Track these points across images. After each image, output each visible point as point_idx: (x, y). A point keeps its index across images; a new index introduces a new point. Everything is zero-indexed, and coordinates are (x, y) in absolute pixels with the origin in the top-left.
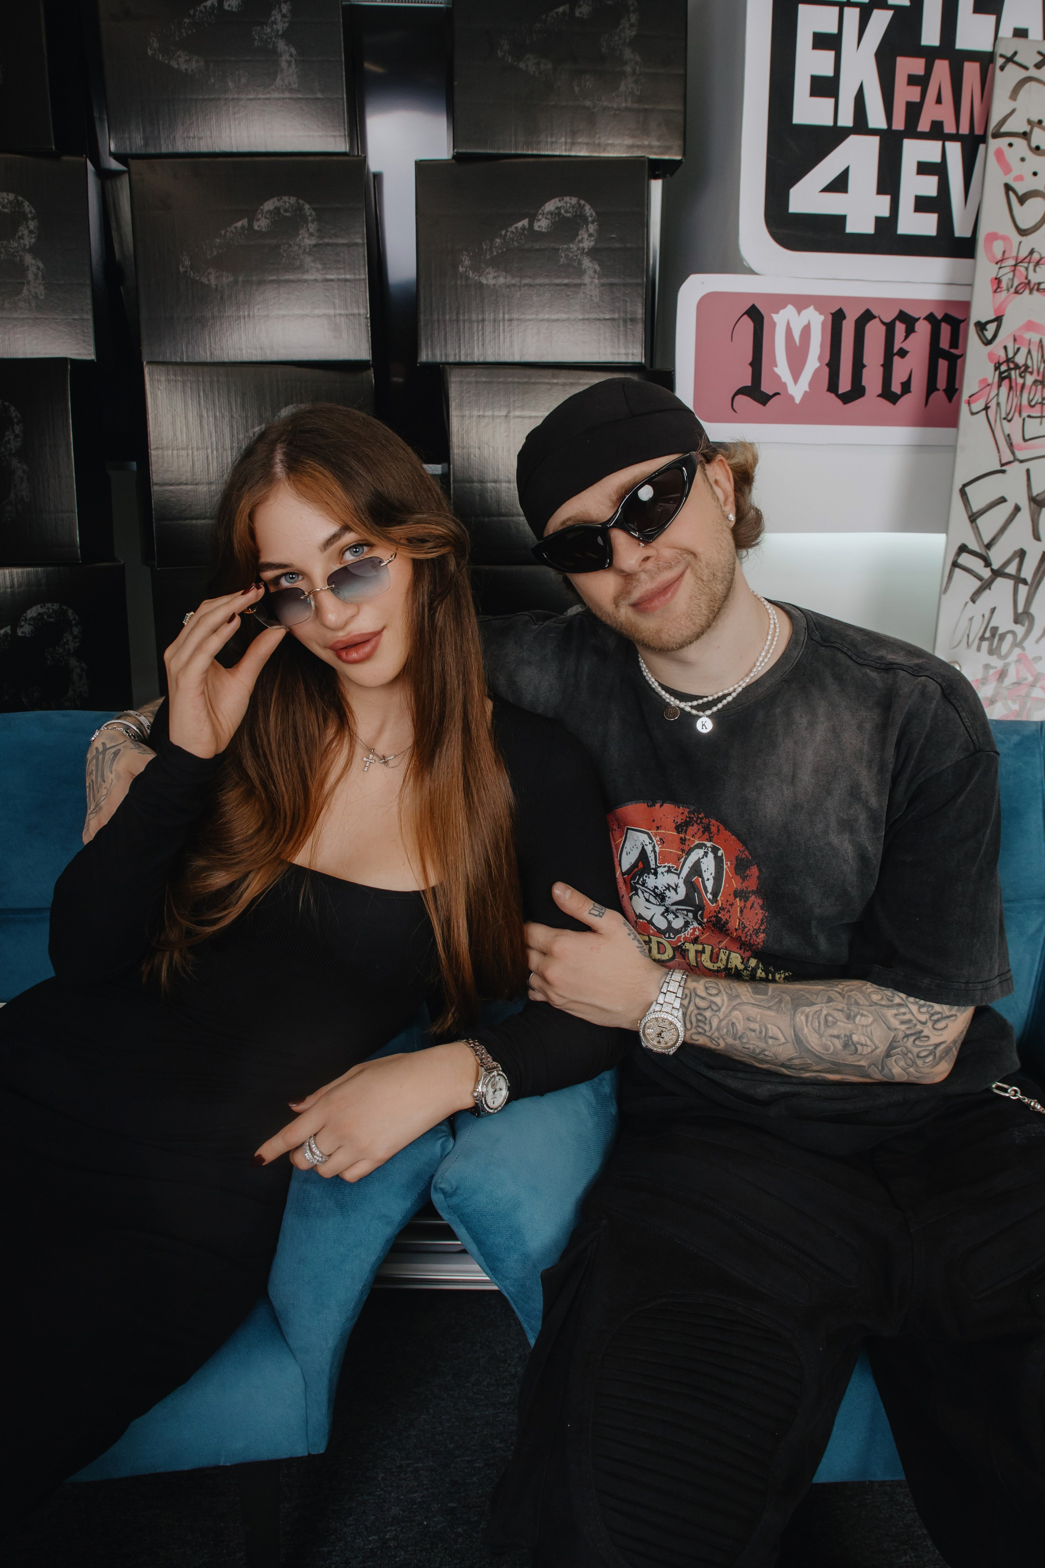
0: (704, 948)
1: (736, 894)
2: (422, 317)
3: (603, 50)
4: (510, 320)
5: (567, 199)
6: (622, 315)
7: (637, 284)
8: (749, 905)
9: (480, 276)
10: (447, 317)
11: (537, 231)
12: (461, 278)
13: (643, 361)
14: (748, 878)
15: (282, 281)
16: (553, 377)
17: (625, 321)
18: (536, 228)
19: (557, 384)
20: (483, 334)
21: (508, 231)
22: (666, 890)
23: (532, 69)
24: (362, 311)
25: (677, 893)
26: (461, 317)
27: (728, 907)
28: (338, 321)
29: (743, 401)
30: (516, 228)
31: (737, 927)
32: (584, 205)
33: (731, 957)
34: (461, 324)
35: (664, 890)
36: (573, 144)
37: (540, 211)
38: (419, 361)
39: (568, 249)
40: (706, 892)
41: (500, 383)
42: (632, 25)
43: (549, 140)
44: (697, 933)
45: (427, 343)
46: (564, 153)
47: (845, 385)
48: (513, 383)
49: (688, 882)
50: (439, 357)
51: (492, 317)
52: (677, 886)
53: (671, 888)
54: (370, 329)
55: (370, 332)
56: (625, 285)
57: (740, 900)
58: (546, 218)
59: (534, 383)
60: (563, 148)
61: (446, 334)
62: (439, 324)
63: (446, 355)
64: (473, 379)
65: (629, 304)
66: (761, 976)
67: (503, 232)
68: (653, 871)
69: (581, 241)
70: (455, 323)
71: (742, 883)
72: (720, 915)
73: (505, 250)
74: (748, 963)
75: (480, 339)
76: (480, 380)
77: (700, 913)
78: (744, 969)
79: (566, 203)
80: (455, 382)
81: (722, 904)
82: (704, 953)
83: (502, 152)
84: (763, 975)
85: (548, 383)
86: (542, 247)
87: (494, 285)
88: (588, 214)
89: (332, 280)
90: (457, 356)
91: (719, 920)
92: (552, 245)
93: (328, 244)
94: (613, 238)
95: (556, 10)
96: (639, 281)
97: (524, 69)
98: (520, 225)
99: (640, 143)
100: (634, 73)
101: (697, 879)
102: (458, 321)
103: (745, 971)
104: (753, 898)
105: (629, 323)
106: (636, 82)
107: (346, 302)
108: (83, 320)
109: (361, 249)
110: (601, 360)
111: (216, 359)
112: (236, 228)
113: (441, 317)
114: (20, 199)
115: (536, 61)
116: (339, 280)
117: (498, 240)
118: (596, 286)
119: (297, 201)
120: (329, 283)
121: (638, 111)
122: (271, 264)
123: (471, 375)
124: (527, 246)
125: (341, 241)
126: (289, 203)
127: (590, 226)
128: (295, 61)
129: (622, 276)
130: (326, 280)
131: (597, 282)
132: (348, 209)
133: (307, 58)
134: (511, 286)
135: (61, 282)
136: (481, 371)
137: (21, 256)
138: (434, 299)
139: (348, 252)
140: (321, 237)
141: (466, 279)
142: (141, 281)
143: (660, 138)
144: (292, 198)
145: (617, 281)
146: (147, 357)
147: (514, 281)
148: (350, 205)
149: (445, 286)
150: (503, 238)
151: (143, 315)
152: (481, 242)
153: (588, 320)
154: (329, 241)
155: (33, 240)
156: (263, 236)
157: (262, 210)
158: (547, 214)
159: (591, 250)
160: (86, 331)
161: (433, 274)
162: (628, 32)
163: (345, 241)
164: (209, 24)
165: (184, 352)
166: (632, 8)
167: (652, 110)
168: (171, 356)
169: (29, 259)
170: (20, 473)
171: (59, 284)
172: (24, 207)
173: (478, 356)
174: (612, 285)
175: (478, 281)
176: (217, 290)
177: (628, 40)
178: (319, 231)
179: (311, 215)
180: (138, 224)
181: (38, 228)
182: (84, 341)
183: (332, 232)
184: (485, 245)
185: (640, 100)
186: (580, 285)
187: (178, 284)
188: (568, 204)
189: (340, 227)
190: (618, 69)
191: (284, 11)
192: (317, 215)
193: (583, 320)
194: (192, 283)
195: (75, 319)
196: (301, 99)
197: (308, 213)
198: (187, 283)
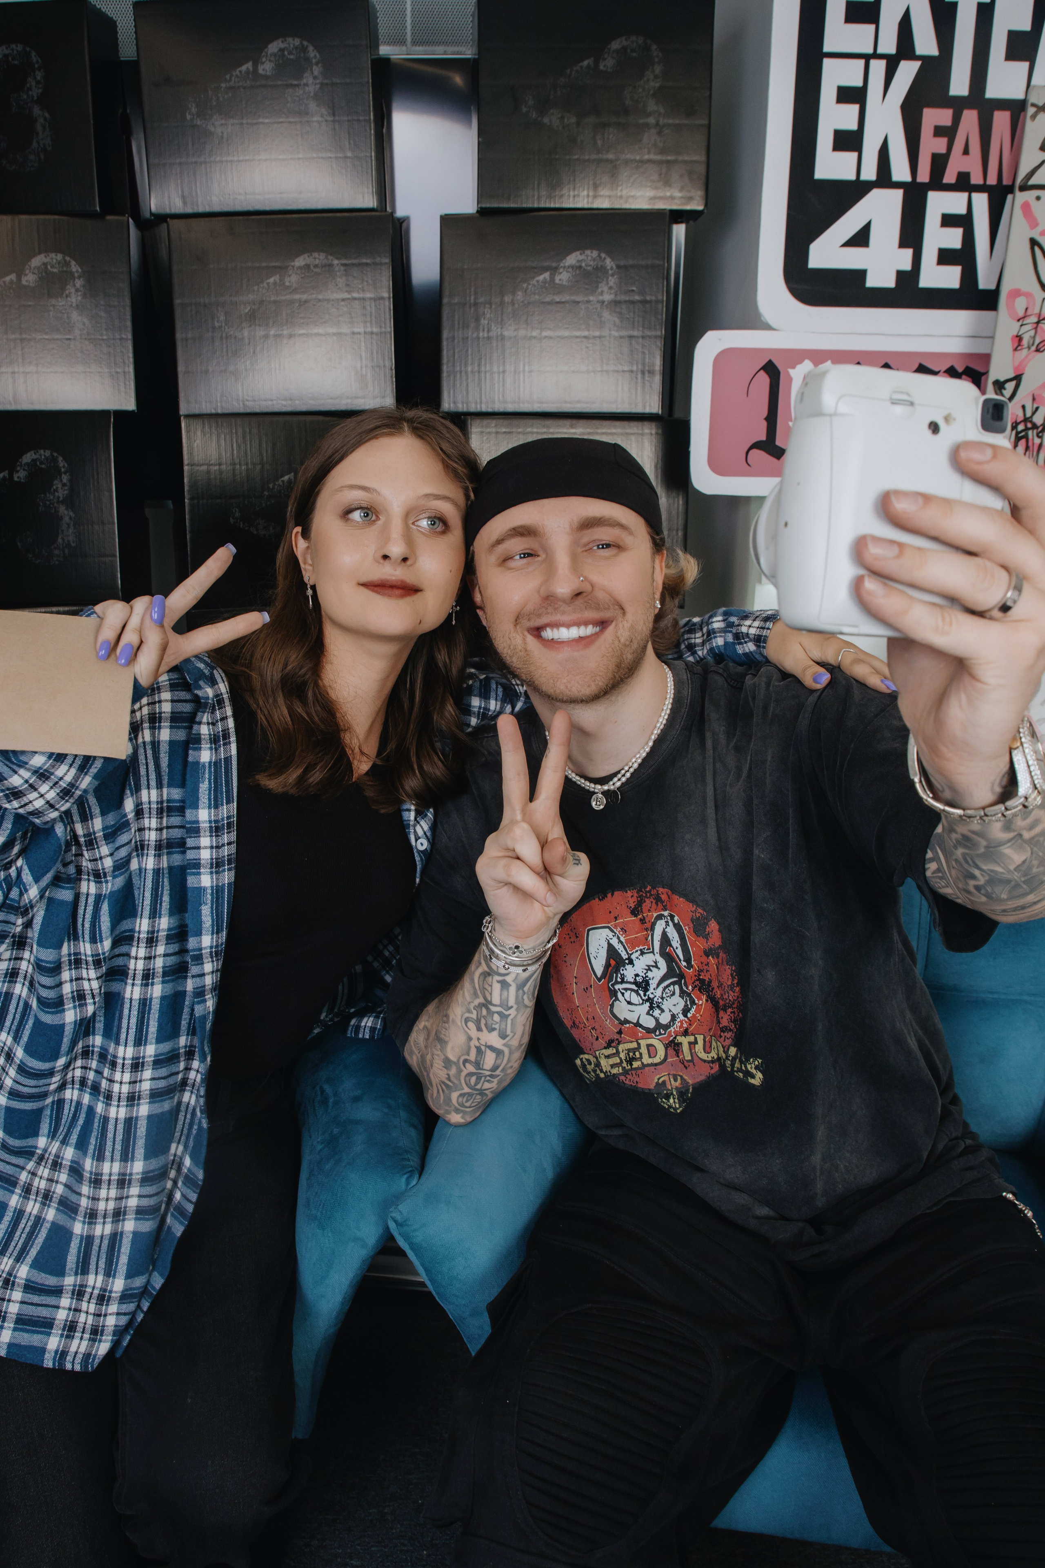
0: (696, 1039)
1: (707, 953)
2: (445, 368)
3: (627, 103)
4: (531, 371)
5: (588, 252)
6: (640, 367)
7: (656, 337)
8: (720, 960)
9: (502, 328)
10: (469, 369)
11: (558, 284)
12: (484, 330)
13: (660, 412)
14: (710, 936)
15: (312, 335)
16: (572, 427)
17: (643, 373)
18: (557, 281)
20: (503, 385)
21: (529, 284)
22: (647, 973)
23: (556, 123)
24: (388, 364)
25: (659, 969)
26: (483, 369)
27: (705, 967)
28: (364, 373)
29: (757, 455)
30: (538, 281)
32: (605, 258)
34: (483, 375)
36: (595, 197)
37: (562, 265)
38: (441, 410)
39: (588, 302)
41: (519, 433)
42: (656, 77)
43: (572, 193)
45: (449, 392)
46: (586, 206)
49: (663, 954)
50: (461, 408)
51: (513, 369)
52: (656, 963)
53: (651, 968)
54: (394, 380)
55: (395, 383)
56: (643, 337)
57: (713, 958)
58: (567, 272)
60: (586, 201)
61: (467, 385)
62: (461, 376)
63: (467, 404)
64: (494, 430)
65: (647, 356)
67: (525, 285)
68: (627, 961)
69: (602, 293)
70: (476, 374)
71: (707, 942)
72: (701, 977)
73: (526, 302)
75: (501, 390)
76: (500, 430)
79: (587, 256)
80: (476, 432)
81: (699, 967)
82: (697, 1044)
83: (524, 206)
86: (563, 300)
87: (515, 337)
88: (609, 267)
89: (359, 333)
90: (478, 406)
92: (573, 298)
93: (355, 299)
94: (633, 291)
95: (581, 64)
96: (658, 333)
97: (548, 124)
98: (541, 278)
99: (662, 195)
100: (657, 124)
101: (670, 948)
102: (479, 372)
105: (647, 374)
106: (660, 133)
107: (372, 353)
108: (124, 372)
109: (387, 303)
110: (619, 410)
111: (248, 411)
112: (268, 284)
113: (463, 369)
114: (68, 259)
115: (560, 116)
116: (365, 333)
117: (520, 293)
118: (615, 338)
119: (326, 258)
120: (356, 336)
121: (660, 162)
122: (301, 318)
123: (492, 425)
124: (548, 299)
125: (368, 295)
126: (319, 259)
127: (610, 278)
128: (326, 121)
129: (641, 329)
130: (354, 333)
131: (616, 334)
132: (375, 264)
133: (337, 118)
134: (532, 338)
135: (105, 337)
136: (501, 421)
137: (68, 313)
138: (456, 351)
139: (375, 306)
140: (349, 292)
141: (488, 331)
142: (179, 335)
143: (682, 189)
144: (321, 254)
145: (635, 333)
146: (183, 409)
147: (534, 334)
148: (378, 260)
149: (468, 338)
150: (526, 291)
151: (181, 368)
152: (503, 296)
153: (606, 371)
154: (355, 295)
155: (79, 298)
156: (295, 291)
157: (293, 267)
158: (569, 267)
159: (610, 302)
160: (127, 383)
161: (456, 326)
162: (652, 84)
163: (372, 296)
164: (244, 88)
165: (219, 404)
166: (656, 60)
167: (675, 162)
168: (206, 408)
169: (75, 316)
170: (67, 519)
171: (103, 340)
172: (71, 266)
173: (498, 407)
174: (631, 337)
175: (499, 333)
176: (249, 343)
177: (652, 92)
178: (348, 285)
179: (339, 271)
180: (176, 281)
181: (84, 286)
182: (126, 393)
183: (360, 286)
184: (507, 299)
185: (663, 152)
186: (600, 337)
187: (213, 338)
188: (589, 258)
189: (367, 281)
190: (641, 121)
191: (316, 73)
192: (345, 270)
193: (602, 371)
194: (227, 338)
195: (117, 373)
196: (331, 158)
197: (337, 269)
198: (221, 337)
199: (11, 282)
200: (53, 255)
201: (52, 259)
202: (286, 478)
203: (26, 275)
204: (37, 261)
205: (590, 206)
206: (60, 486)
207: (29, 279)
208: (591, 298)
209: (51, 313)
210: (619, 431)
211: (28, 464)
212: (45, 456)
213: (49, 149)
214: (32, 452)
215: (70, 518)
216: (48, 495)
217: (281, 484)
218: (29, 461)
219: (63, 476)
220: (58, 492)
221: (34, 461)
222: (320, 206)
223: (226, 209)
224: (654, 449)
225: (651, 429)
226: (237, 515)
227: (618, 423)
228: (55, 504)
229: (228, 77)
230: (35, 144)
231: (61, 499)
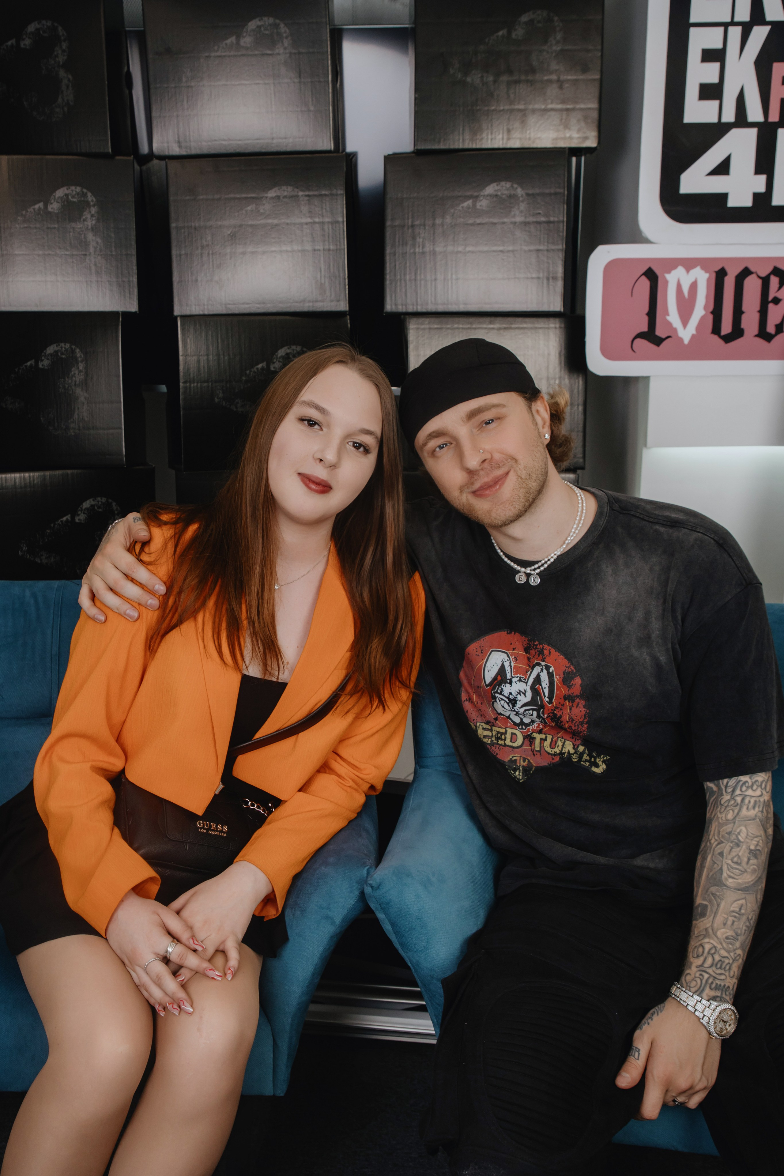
0: (546, 737)
1: (566, 698)
2: (388, 277)
3: (534, 63)
4: (457, 279)
5: (503, 183)
6: (546, 274)
7: (558, 250)
8: (575, 704)
9: (434, 245)
10: (408, 278)
11: (479, 209)
12: (419, 247)
13: (562, 310)
14: (573, 686)
16: (491, 323)
17: (548, 279)
18: (478, 207)
19: (493, 329)
20: (435, 290)
21: (456, 210)
22: (517, 695)
23: (477, 81)
25: (526, 696)
26: (418, 277)
27: (561, 707)
28: (323, 282)
29: (641, 343)
30: (463, 207)
31: (568, 720)
32: (516, 188)
33: (566, 744)
34: (418, 282)
35: (516, 695)
36: (509, 139)
37: (482, 194)
38: (385, 311)
39: (504, 223)
40: (545, 696)
41: (448, 328)
42: (558, 42)
43: (490, 136)
44: (541, 727)
45: (391, 297)
46: (502, 146)
47: (726, 328)
48: (458, 328)
49: (533, 688)
50: (401, 309)
52: (525, 691)
53: (521, 693)
54: (347, 287)
55: (347, 290)
56: (548, 250)
57: (569, 702)
58: (487, 199)
59: (475, 329)
60: (501, 142)
61: (406, 291)
62: (401, 283)
63: (406, 305)
64: (427, 326)
66: (586, 758)
67: (452, 211)
68: (508, 681)
69: (514, 216)
70: (413, 282)
71: (569, 691)
72: (555, 712)
73: (453, 224)
74: (577, 749)
75: (433, 294)
76: (432, 327)
77: (542, 710)
78: (574, 753)
79: (502, 186)
80: (413, 329)
81: (556, 705)
82: (546, 740)
83: (452, 147)
84: (588, 758)
85: (486, 328)
86: (483, 222)
87: (444, 252)
88: (520, 195)
89: (319, 250)
90: (415, 308)
91: (555, 715)
92: (491, 220)
93: (315, 223)
94: (539, 213)
95: (497, 34)
96: (560, 247)
97: (471, 82)
98: (465, 204)
99: (562, 136)
100: (559, 80)
101: (539, 686)
102: (415, 280)
103: (575, 755)
104: (578, 700)
105: (551, 280)
106: (561, 87)
107: (329, 266)
108: (129, 281)
109: (341, 226)
110: (529, 309)
111: (230, 312)
112: (246, 211)
113: (402, 277)
114: (85, 191)
115: (480, 75)
116: (324, 250)
117: (448, 217)
118: (525, 251)
119: (293, 190)
120: (316, 252)
121: (561, 110)
122: (273, 238)
123: (426, 323)
124: (471, 221)
125: (327, 220)
126: (287, 192)
127: (521, 204)
128: (294, 82)
129: (546, 244)
130: (315, 250)
131: (526, 248)
132: (332, 195)
133: (302, 80)
134: (458, 252)
135: (114, 253)
136: (433, 320)
137: (85, 234)
138: (397, 263)
139: (332, 228)
140: (311, 217)
141: (423, 248)
142: (174, 252)
143: (579, 131)
144: (289, 187)
145: (542, 247)
146: (177, 311)
147: (460, 249)
148: (334, 192)
149: (406, 253)
150: (453, 216)
151: (176, 278)
152: (434, 219)
153: (518, 278)
154: (317, 220)
155: (94, 222)
156: (267, 217)
157: (266, 197)
158: (487, 196)
159: (521, 223)
160: (131, 290)
161: (397, 244)
162: (554, 48)
163: (330, 220)
164: (229, 56)
165: (206, 307)
166: (558, 29)
167: (573, 109)
168: (195, 310)
169: (90, 236)
170: (82, 399)
171: (112, 255)
172: (87, 197)
173: (431, 308)
174: (538, 250)
175: (432, 249)
176: (231, 258)
177: (554, 55)
178: (310, 212)
179: (303, 201)
180: (172, 209)
181: (98, 213)
182: (130, 298)
183: (320, 213)
184: (438, 221)
185: (563, 102)
186: (513, 251)
187: (202, 254)
188: (504, 188)
189: (326, 209)
190: (546, 78)
191: (286, 44)
192: (308, 200)
193: (515, 278)
194: (213, 254)
195: (123, 282)
196: (297, 111)
197: (301, 199)
198: (209, 253)
199: (40, 209)
200: (73, 188)
201: (72, 191)
202: (260, 366)
203: (52, 204)
204: (60, 193)
205: (505, 146)
206: (77, 372)
207: (54, 207)
208: (506, 220)
209: (71, 234)
210: (530, 325)
211: (51, 355)
212: (65, 348)
213: (72, 103)
214: (55, 345)
215: (85, 398)
216: (67, 379)
217: (256, 370)
218: (52, 352)
219: (80, 364)
220: (75, 377)
221: (56, 352)
222: (289, 149)
223: (213, 152)
224: (558, 339)
225: (555, 324)
226: (221, 395)
227: (528, 320)
228: (73, 387)
229: (216, 48)
230: (60, 100)
231: (77, 383)
